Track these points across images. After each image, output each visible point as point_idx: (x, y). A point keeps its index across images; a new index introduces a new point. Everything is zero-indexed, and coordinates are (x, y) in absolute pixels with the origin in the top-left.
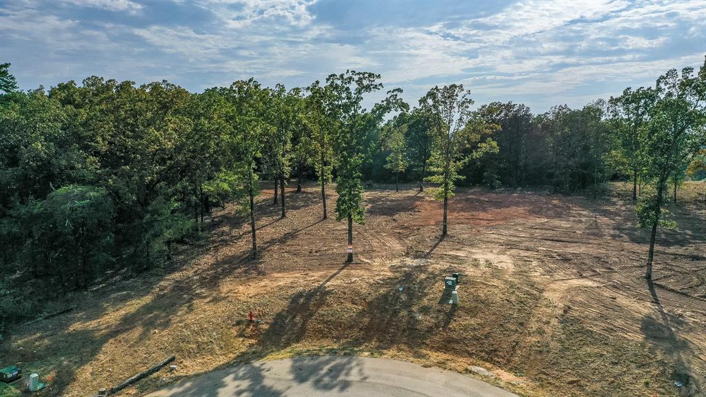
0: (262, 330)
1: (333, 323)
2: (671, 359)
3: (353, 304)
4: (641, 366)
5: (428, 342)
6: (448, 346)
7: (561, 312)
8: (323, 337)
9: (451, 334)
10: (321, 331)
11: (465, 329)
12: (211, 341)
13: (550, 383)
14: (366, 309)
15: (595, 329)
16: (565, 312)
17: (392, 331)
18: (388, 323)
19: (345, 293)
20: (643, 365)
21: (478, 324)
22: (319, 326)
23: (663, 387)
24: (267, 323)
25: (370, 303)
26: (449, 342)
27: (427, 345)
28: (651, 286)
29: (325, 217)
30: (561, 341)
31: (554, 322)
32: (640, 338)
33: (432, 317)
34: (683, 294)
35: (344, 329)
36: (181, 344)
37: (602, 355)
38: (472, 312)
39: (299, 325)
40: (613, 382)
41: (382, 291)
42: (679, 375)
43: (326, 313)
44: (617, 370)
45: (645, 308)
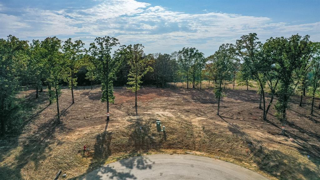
0: (92, 153)
1: (121, 145)
2: (244, 138)
3: (124, 136)
4: (237, 142)
5: (162, 146)
6: (170, 146)
7: (202, 129)
8: (119, 152)
9: (169, 142)
10: (117, 150)
11: (173, 139)
12: (72, 161)
13: (212, 152)
14: (131, 138)
15: (216, 133)
16: (204, 128)
17: (146, 144)
18: (143, 142)
19: (118, 133)
20: (237, 141)
21: (177, 137)
22: (115, 147)
23: (246, 147)
24: (93, 150)
25: (131, 135)
26: (170, 145)
27: (163, 148)
28: (221, 117)
29: (73, 103)
30: (208, 138)
31: (202, 132)
32: (231, 133)
33: (158, 137)
34: (231, 118)
35: (126, 147)
36: (59, 165)
37: (223, 141)
38: (171, 133)
39: (107, 148)
40: (231, 148)
41: (132, 130)
42: (248, 142)
43: (115, 142)
44: (230, 144)
45: (226, 124)
